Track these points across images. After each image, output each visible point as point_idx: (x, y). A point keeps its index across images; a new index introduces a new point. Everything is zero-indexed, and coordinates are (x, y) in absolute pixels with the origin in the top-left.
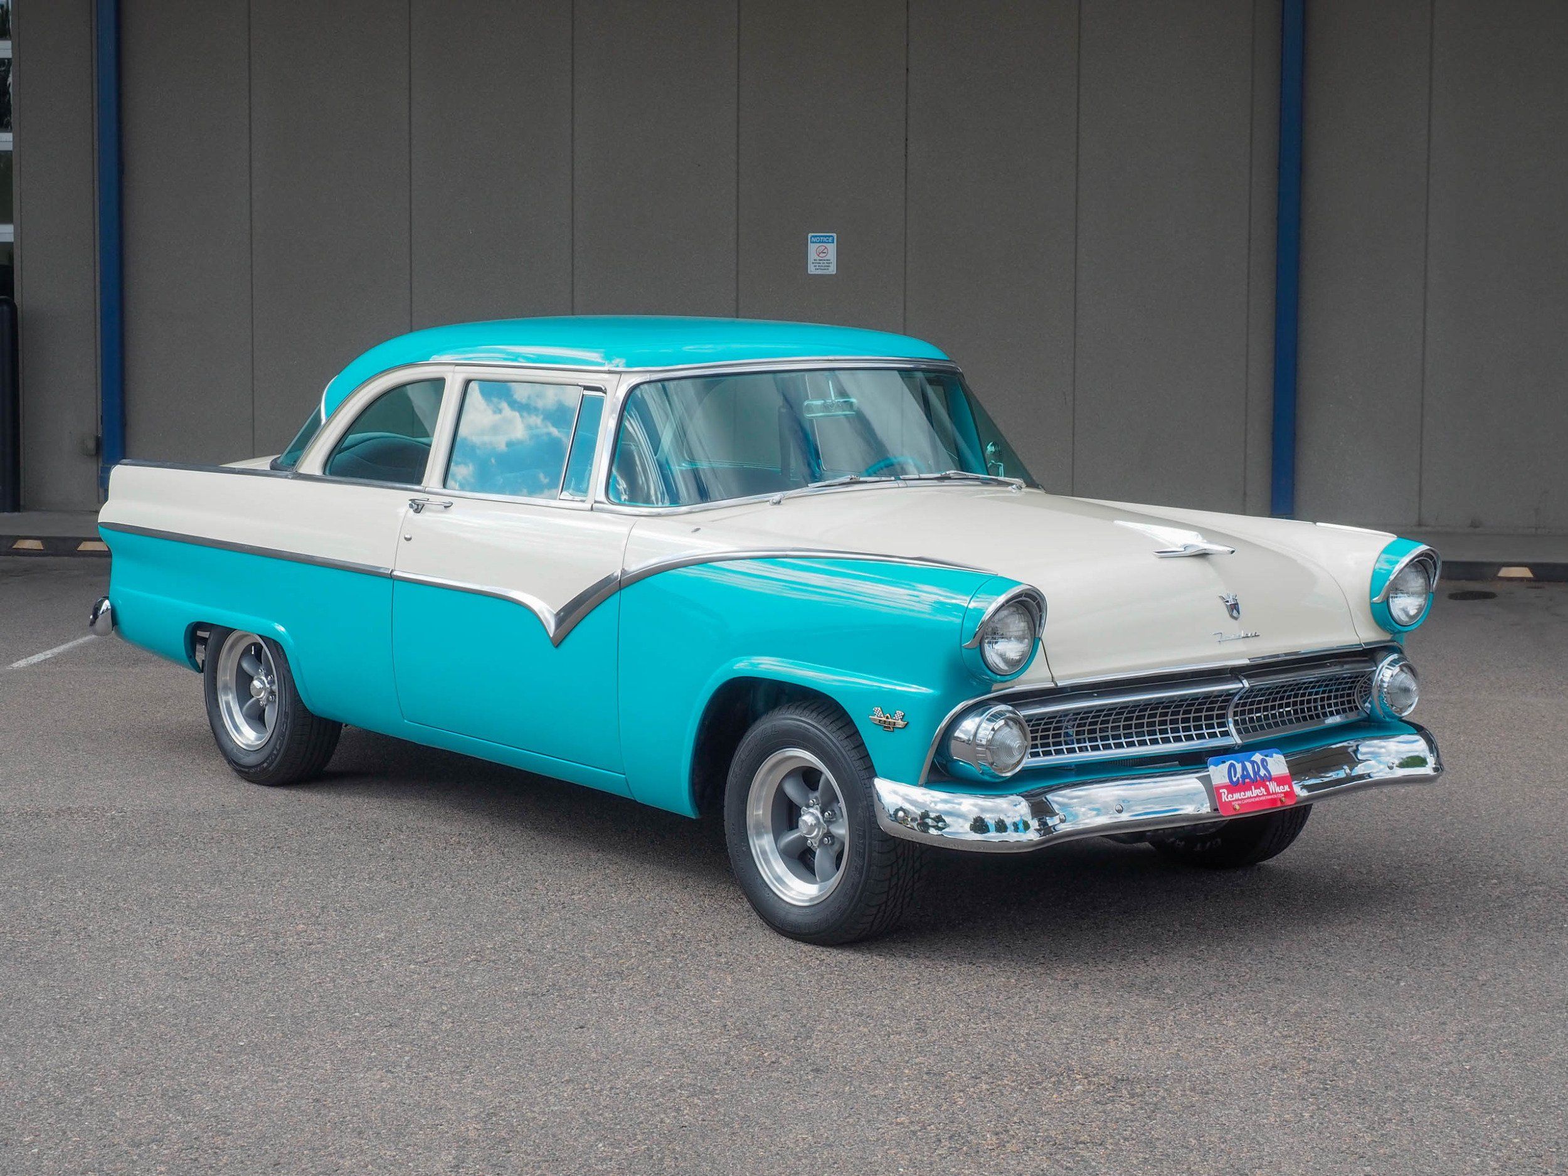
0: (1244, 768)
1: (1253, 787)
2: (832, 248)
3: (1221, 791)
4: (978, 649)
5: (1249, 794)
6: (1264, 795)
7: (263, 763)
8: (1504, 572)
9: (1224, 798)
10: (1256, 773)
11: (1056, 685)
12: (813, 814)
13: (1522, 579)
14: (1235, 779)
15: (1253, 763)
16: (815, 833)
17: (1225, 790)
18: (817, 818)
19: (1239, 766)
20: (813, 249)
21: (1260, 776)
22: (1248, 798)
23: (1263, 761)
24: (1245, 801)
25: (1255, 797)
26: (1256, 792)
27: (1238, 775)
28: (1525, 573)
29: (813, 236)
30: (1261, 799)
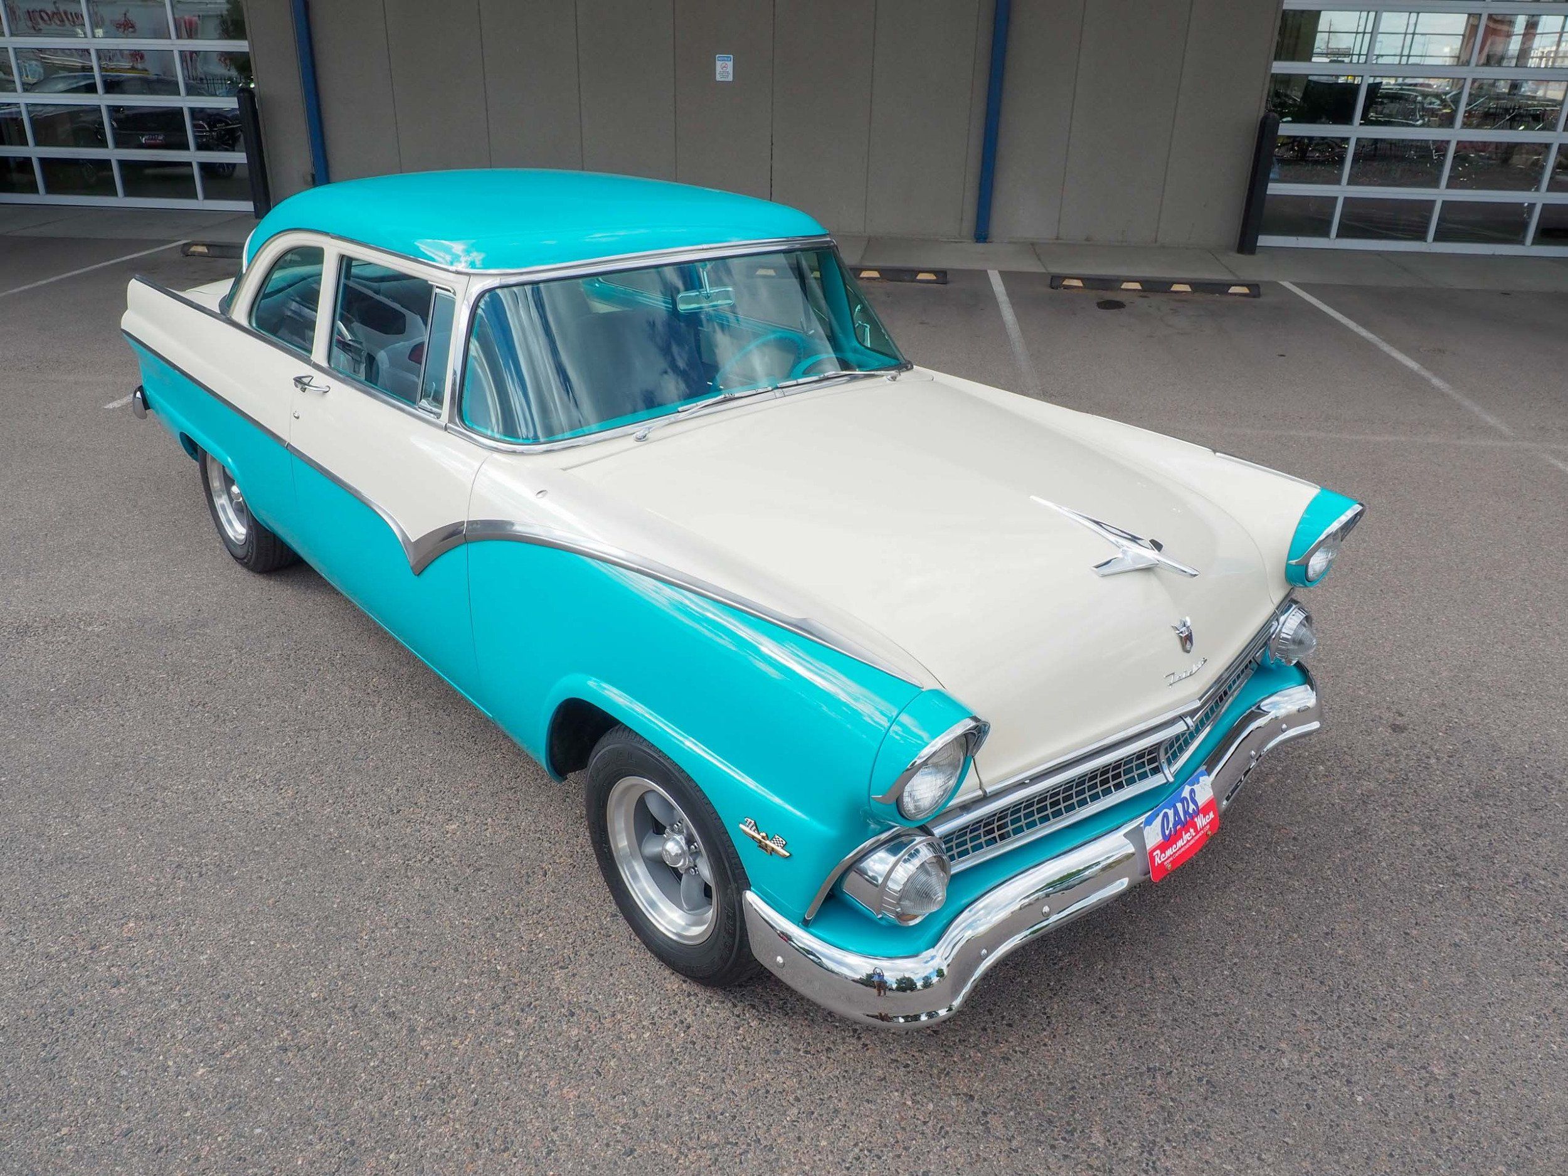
0: (1176, 813)
1: (1183, 833)
2: (730, 64)
3: (1155, 854)
4: (894, 806)
5: (1180, 843)
6: (1193, 837)
7: (244, 558)
8: (1125, 286)
9: (1158, 861)
10: (1186, 812)
11: (985, 792)
12: (678, 843)
13: (1135, 290)
14: (1167, 832)
15: (1183, 800)
16: (681, 864)
17: (1158, 852)
18: (681, 847)
19: (1171, 813)
20: (719, 64)
21: (1189, 813)
22: (1179, 849)
23: (1192, 791)
24: (1176, 854)
25: (1185, 844)
26: (1186, 837)
27: (1171, 825)
28: (1137, 286)
29: (720, 57)
30: (1191, 843)
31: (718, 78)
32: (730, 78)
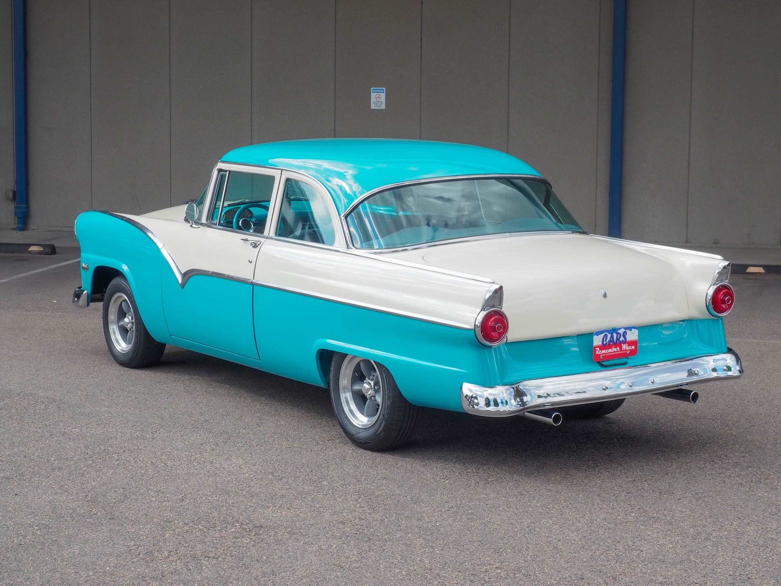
2: (383, 95)
20: (373, 96)
29: (374, 89)
31: (373, 107)
32: (383, 107)
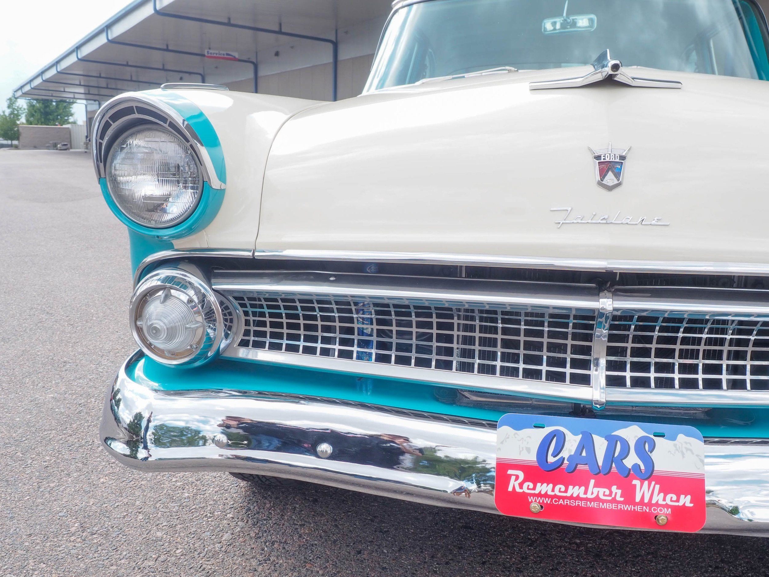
1: (592, 482)
3: (510, 472)
5: (575, 491)
6: (614, 501)
9: (513, 485)
14: (552, 459)
17: (520, 474)
19: (572, 438)
21: (623, 466)
22: (571, 498)
24: (561, 501)
25: (590, 500)
30: (610, 507)
